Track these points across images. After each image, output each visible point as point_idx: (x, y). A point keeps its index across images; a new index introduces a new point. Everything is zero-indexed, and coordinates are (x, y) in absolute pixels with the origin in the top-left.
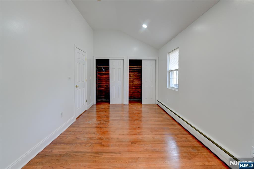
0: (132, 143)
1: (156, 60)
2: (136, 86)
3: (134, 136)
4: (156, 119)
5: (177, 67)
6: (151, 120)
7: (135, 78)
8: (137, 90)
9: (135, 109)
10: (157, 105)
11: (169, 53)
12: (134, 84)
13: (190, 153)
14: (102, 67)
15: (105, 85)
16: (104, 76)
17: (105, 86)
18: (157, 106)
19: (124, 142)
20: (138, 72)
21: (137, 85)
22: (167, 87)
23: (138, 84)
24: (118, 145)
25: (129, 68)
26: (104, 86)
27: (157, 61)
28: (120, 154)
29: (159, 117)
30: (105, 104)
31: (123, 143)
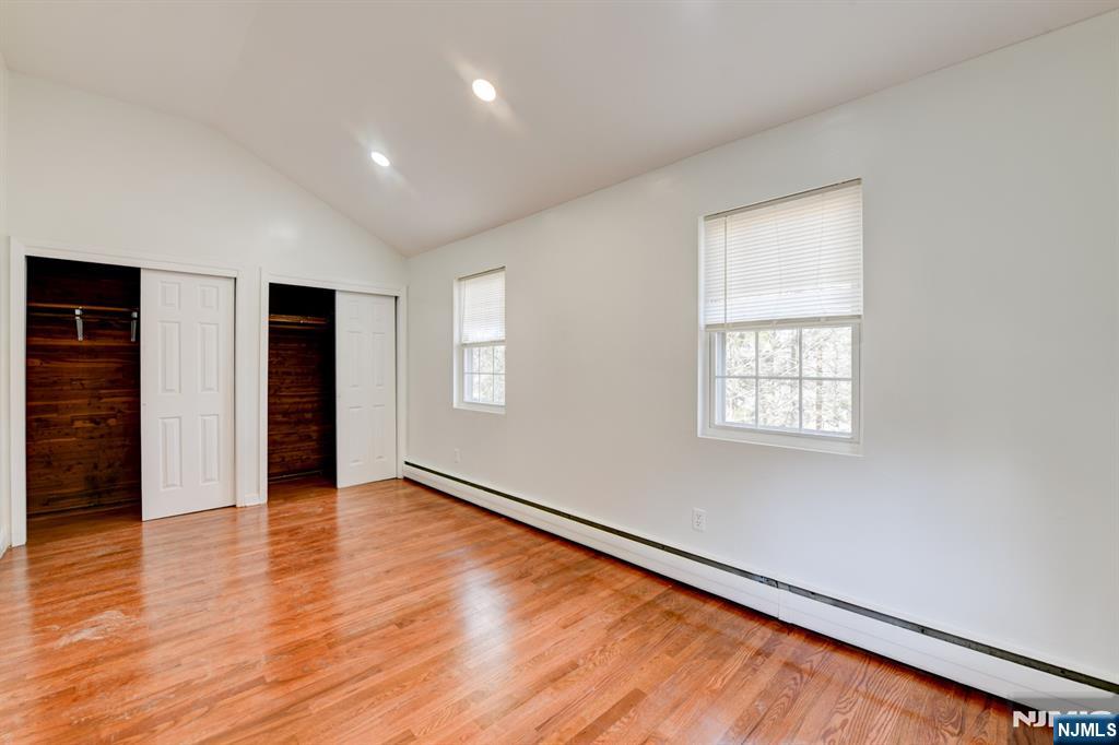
0: (400, 625)
1: (396, 298)
2: (293, 413)
3: (390, 602)
4: (431, 527)
5: (496, 331)
6: (418, 535)
7: (289, 374)
8: (301, 429)
9: (320, 515)
10: (401, 483)
11: (460, 279)
12: (285, 400)
13: (578, 580)
14: (73, 311)
15: (84, 419)
16: (81, 365)
17: (89, 425)
18: (406, 484)
19: (366, 634)
20: (304, 345)
21: (300, 406)
22: (455, 406)
23: (305, 400)
24: (348, 652)
25: (270, 323)
26: (78, 424)
27: (402, 302)
28: (380, 671)
29: (440, 520)
30: (110, 528)
31: (365, 638)
